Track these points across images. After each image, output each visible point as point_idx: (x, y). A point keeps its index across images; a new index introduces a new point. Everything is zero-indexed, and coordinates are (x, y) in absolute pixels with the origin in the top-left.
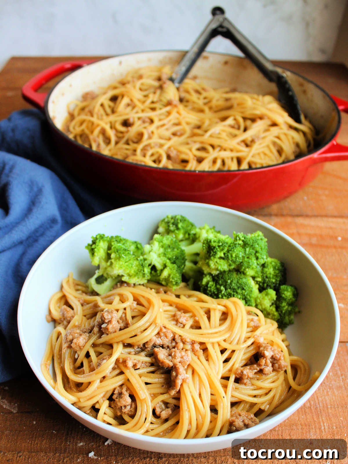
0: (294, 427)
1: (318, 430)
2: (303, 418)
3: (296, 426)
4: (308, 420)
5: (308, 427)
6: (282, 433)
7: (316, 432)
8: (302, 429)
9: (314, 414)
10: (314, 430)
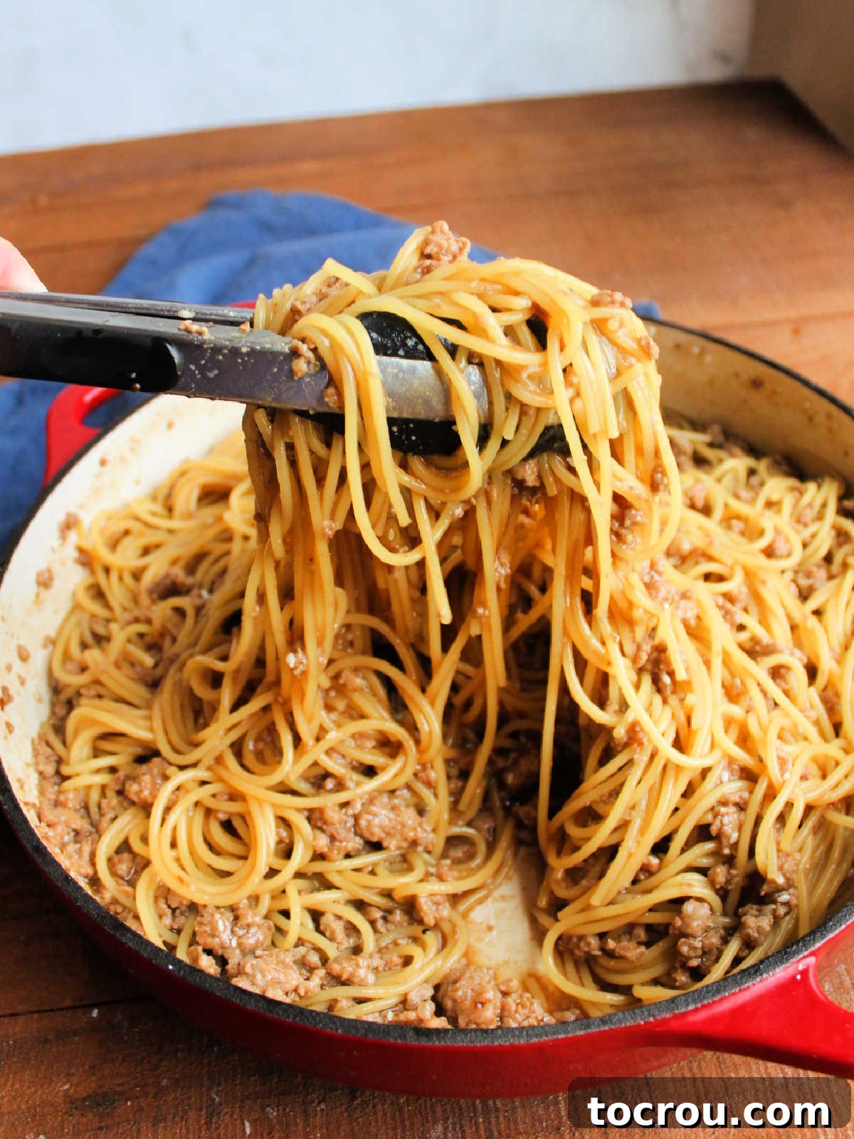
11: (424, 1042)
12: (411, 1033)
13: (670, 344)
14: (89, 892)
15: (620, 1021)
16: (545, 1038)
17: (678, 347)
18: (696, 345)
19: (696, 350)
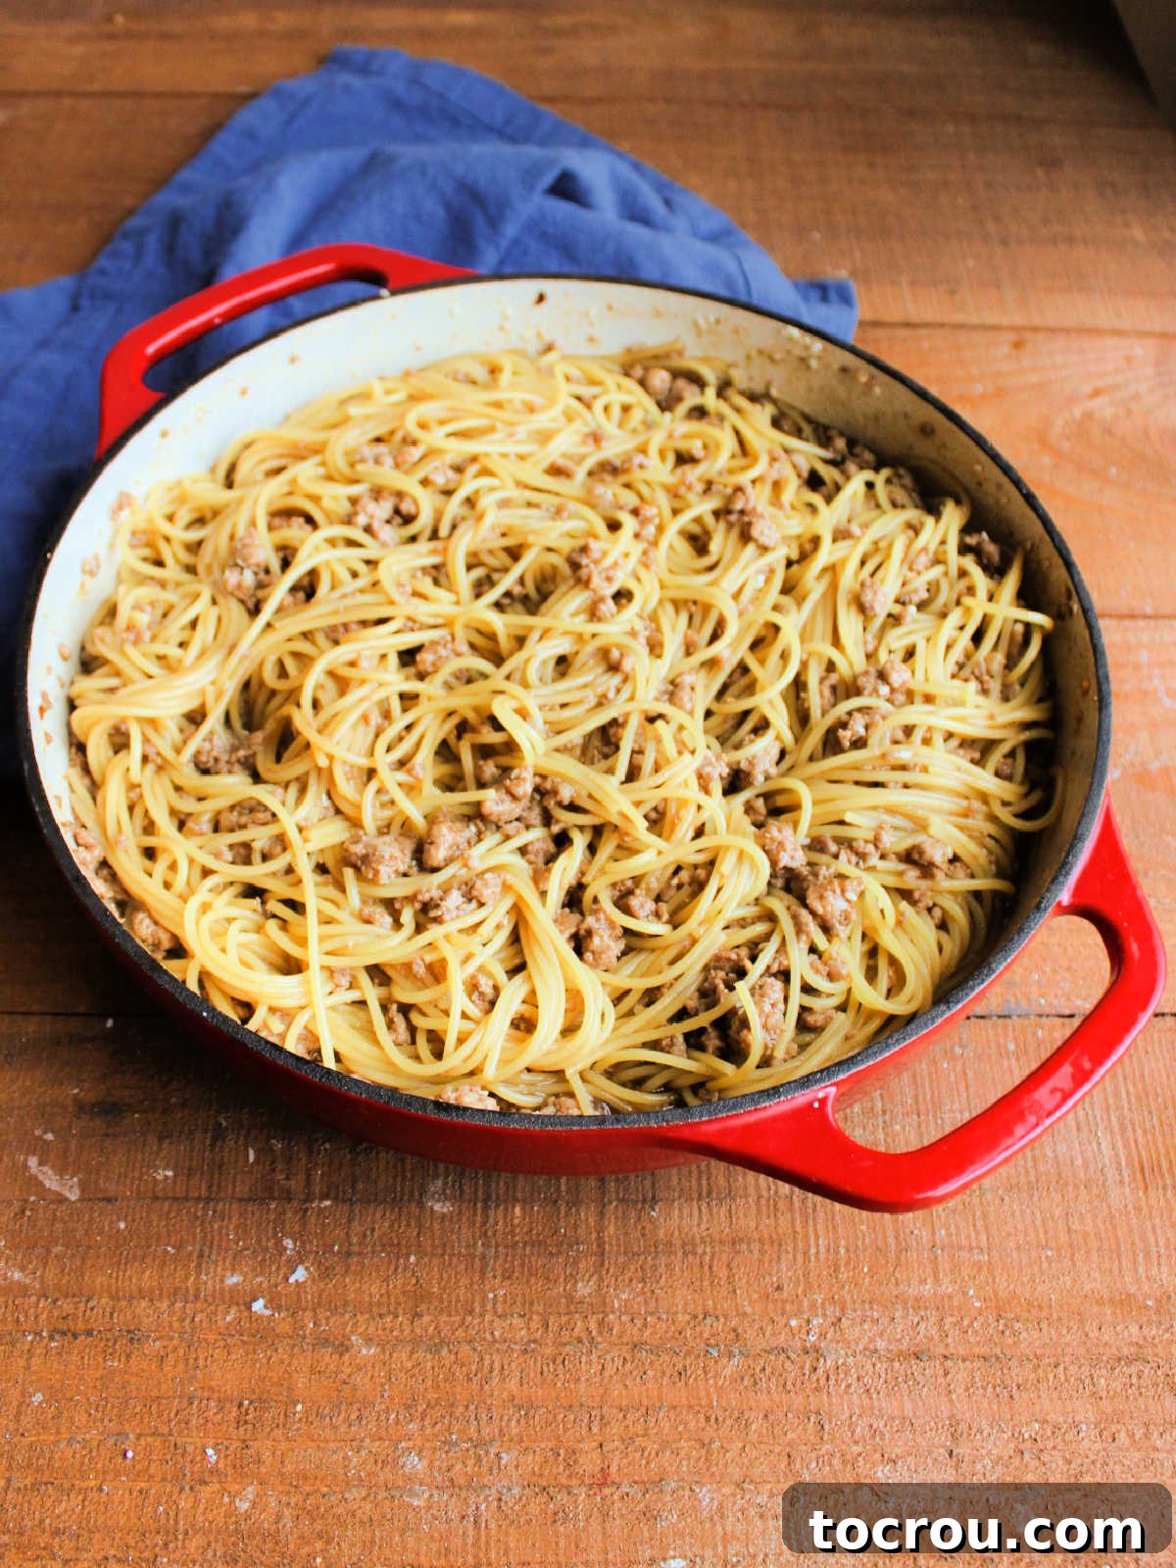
0: (744, 1247)
1: (800, 1257)
2: (768, 1226)
3: (749, 1244)
4: (780, 1231)
5: (776, 1247)
6: (712, 1259)
7: (795, 1259)
8: (762, 1252)
9: (797, 1215)
10: (791, 1256)
11: (443, 1116)
12: (431, 1106)
13: (836, 366)
14: (116, 914)
15: (634, 1122)
16: (559, 1128)
17: (844, 370)
18: (864, 373)
19: (863, 379)
